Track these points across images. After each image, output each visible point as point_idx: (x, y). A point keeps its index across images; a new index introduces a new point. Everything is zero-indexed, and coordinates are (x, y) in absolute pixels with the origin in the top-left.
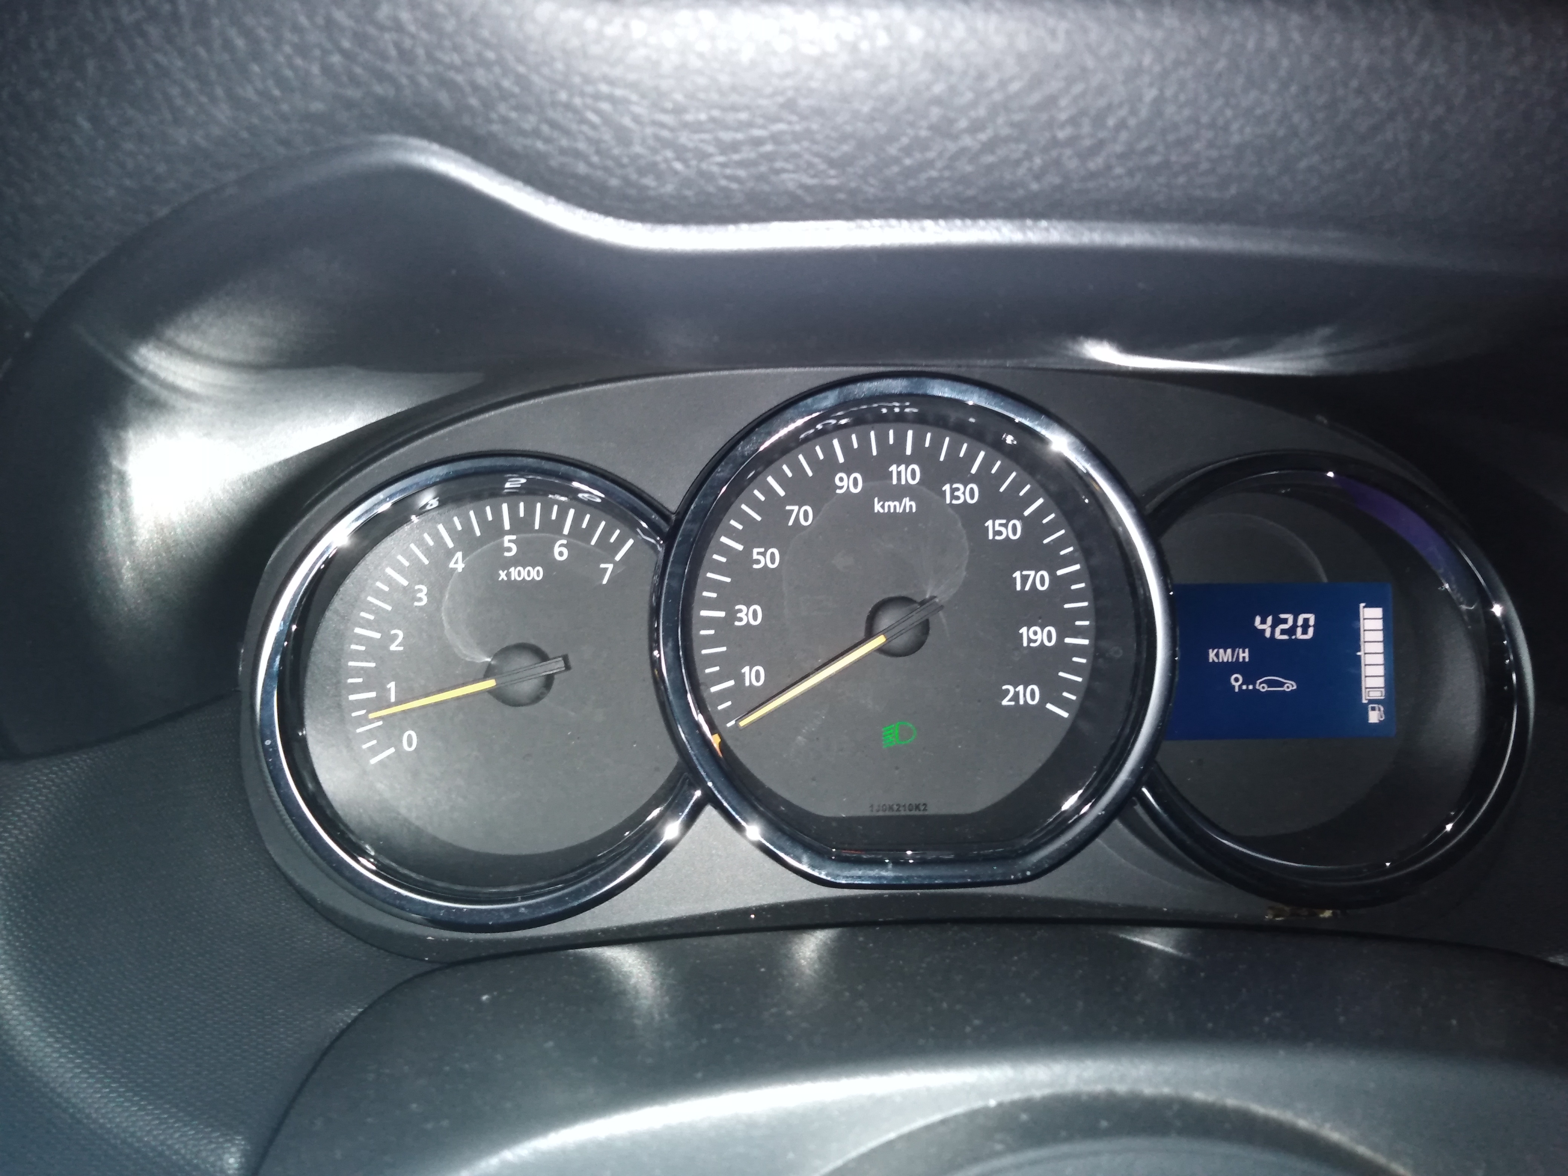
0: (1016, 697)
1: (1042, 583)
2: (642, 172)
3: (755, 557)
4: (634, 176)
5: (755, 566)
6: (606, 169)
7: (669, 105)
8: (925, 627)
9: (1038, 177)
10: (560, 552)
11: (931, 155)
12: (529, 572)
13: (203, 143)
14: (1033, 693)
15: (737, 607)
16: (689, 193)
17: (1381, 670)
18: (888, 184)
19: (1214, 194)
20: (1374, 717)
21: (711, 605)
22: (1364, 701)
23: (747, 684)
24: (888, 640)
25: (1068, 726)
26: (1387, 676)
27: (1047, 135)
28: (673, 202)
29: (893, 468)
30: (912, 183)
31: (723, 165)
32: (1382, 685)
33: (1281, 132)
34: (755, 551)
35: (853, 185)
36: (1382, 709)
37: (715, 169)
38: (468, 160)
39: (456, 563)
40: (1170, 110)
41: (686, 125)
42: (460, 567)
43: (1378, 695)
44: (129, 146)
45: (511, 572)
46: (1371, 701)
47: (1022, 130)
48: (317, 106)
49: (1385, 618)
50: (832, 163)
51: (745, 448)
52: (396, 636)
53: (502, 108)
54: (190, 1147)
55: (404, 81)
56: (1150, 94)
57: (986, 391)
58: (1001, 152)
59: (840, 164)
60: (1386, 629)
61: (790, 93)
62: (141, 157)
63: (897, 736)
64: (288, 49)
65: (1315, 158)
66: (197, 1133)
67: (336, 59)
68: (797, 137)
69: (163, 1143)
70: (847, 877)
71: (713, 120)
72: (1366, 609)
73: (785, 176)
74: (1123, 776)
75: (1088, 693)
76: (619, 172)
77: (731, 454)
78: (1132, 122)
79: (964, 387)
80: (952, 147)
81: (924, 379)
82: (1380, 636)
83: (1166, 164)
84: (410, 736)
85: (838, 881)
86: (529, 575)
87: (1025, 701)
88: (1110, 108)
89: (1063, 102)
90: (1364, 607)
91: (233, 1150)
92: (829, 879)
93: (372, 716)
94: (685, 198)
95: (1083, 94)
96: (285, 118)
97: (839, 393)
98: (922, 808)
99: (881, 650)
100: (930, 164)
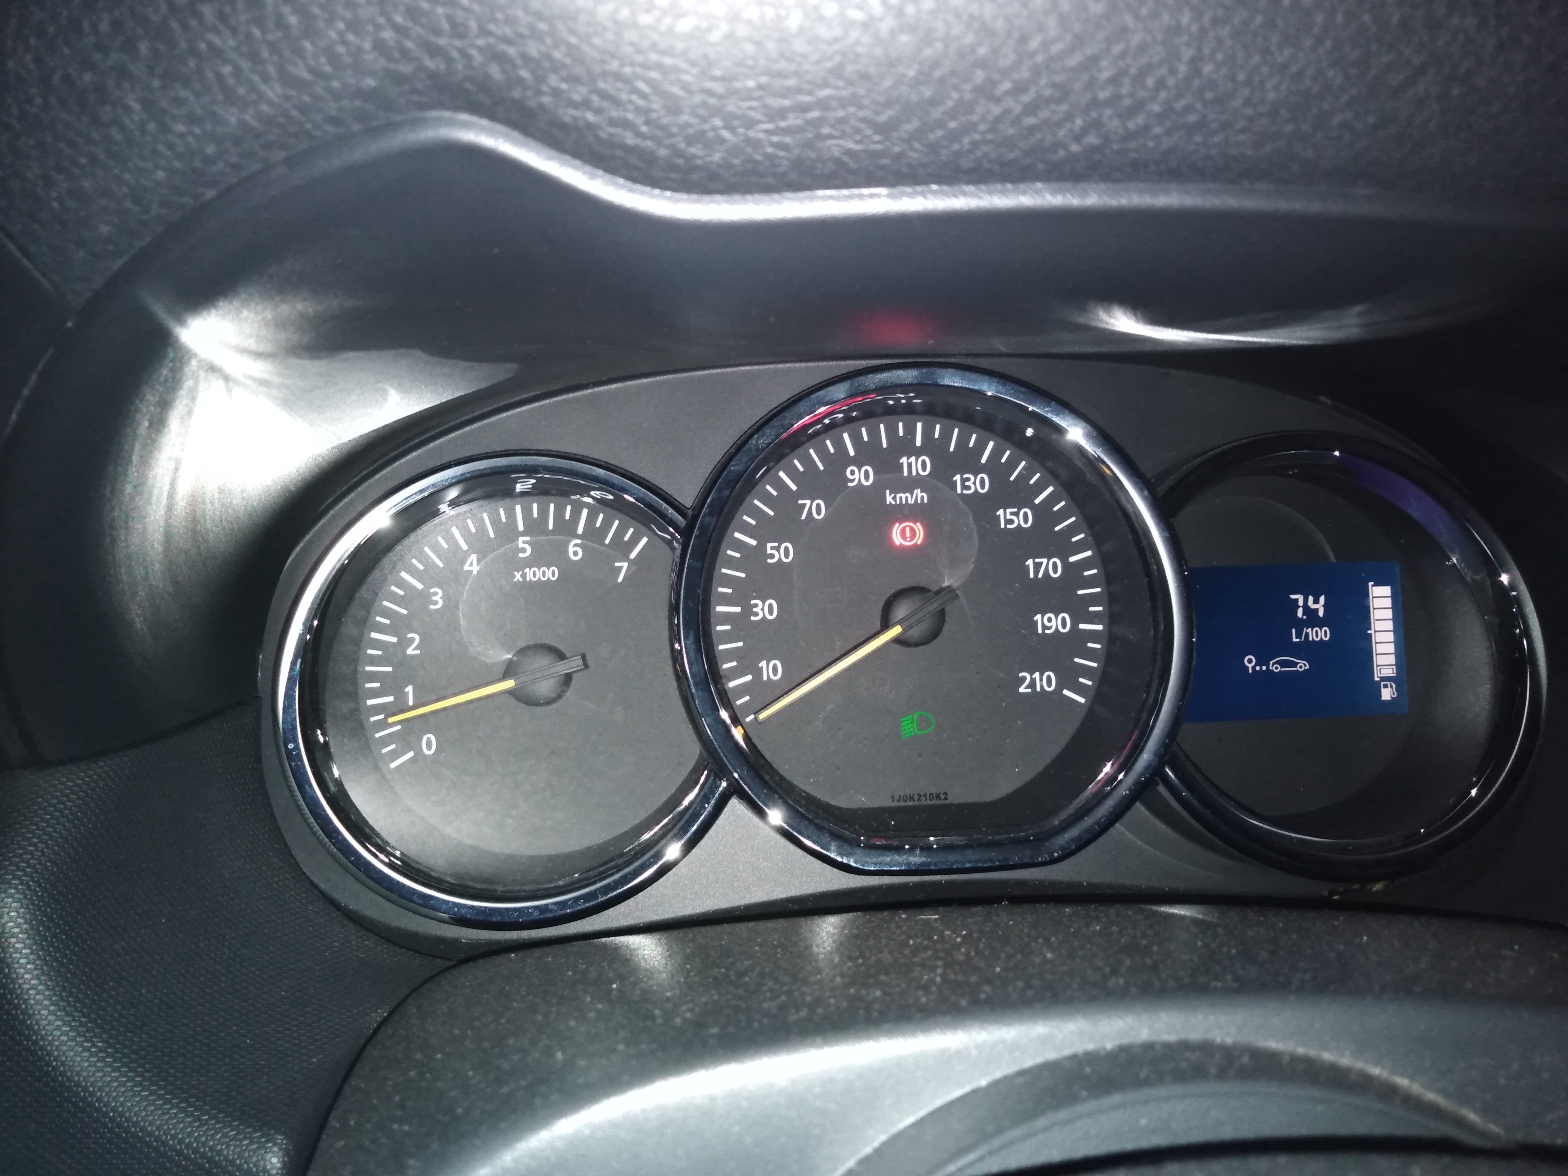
0: (1032, 684)
1: (1055, 571)
2: (690, 141)
3: (769, 551)
4: (682, 146)
5: (769, 561)
6: (653, 138)
7: (718, 73)
8: (941, 615)
9: (1078, 138)
10: (575, 551)
11: (975, 118)
12: (544, 572)
13: (254, 123)
14: (1049, 679)
15: (753, 602)
16: (736, 162)
17: (1391, 648)
18: (933, 148)
19: (1250, 153)
20: (1387, 694)
21: (726, 600)
22: (1377, 679)
23: (765, 678)
24: (905, 630)
25: (1084, 711)
26: (1397, 654)
27: (1089, 96)
28: (721, 171)
29: (904, 460)
30: (956, 147)
31: (769, 132)
32: (1394, 663)
33: (1315, 89)
34: (769, 545)
35: (897, 149)
36: (1394, 686)
37: (761, 136)
38: (516, 134)
39: (471, 565)
40: (1207, 69)
41: (734, 93)
42: (475, 569)
43: (1389, 672)
44: (180, 128)
45: (526, 573)
46: (1383, 679)
47: (1063, 92)
48: (370, 82)
49: (1394, 597)
50: (878, 128)
51: (760, 441)
52: (412, 640)
53: (553, 80)
54: (232, 1148)
55: (455, 54)
56: (1187, 54)
57: (996, 380)
58: (1044, 114)
59: (886, 129)
60: (1395, 607)
61: (837, 59)
62: (191, 139)
63: (915, 727)
64: (341, 26)
65: (1349, 115)
66: (238, 1133)
67: (387, 35)
68: (843, 103)
69: (204, 1145)
70: (876, 864)
71: (760, 87)
72: (1374, 588)
73: (829, 142)
74: (1146, 757)
75: (1104, 678)
76: (667, 141)
77: (746, 447)
78: (1171, 81)
79: (973, 376)
80: (996, 110)
81: (933, 369)
82: (1389, 614)
83: (1202, 123)
84: (429, 739)
85: (866, 868)
86: (544, 576)
87: (1042, 687)
88: (1148, 69)
89: (1104, 63)
90: (1373, 586)
91: (276, 1149)
92: (858, 866)
93: (391, 720)
94: (732, 166)
95: (1123, 55)
96: (336, 96)
97: (851, 385)
98: (943, 797)
99: (897, 640)
100: (973, 126)
